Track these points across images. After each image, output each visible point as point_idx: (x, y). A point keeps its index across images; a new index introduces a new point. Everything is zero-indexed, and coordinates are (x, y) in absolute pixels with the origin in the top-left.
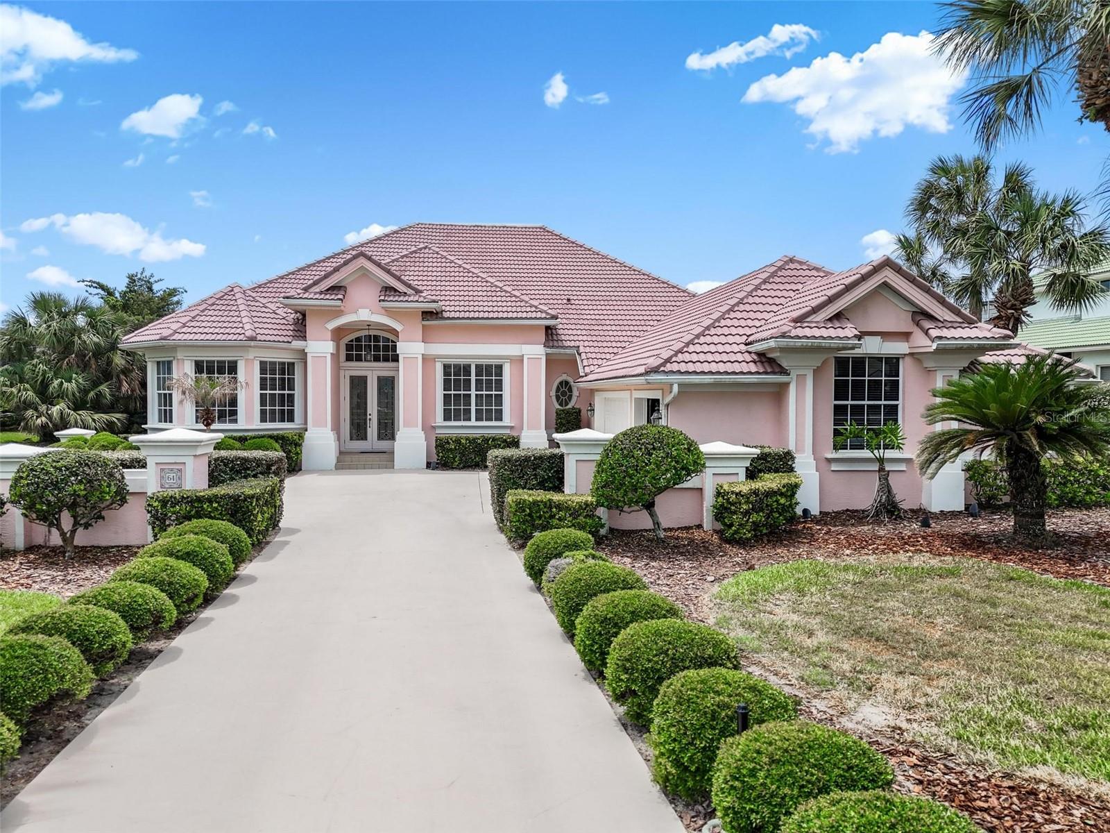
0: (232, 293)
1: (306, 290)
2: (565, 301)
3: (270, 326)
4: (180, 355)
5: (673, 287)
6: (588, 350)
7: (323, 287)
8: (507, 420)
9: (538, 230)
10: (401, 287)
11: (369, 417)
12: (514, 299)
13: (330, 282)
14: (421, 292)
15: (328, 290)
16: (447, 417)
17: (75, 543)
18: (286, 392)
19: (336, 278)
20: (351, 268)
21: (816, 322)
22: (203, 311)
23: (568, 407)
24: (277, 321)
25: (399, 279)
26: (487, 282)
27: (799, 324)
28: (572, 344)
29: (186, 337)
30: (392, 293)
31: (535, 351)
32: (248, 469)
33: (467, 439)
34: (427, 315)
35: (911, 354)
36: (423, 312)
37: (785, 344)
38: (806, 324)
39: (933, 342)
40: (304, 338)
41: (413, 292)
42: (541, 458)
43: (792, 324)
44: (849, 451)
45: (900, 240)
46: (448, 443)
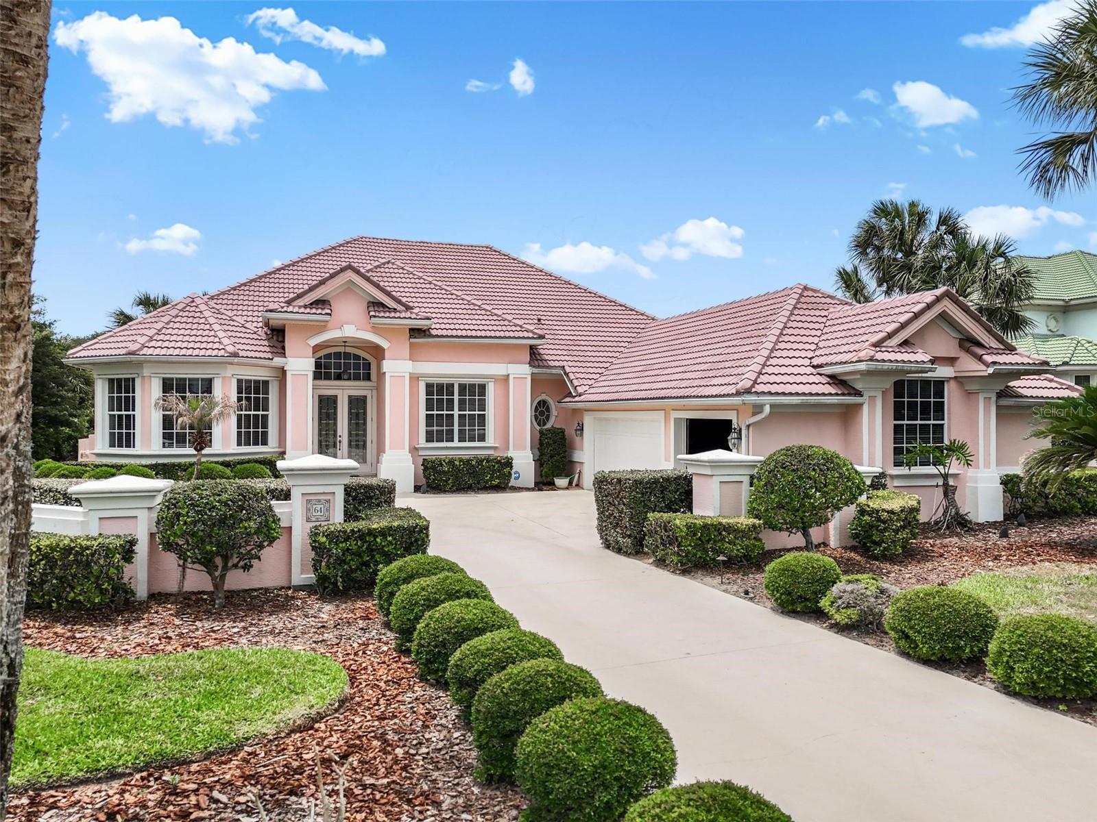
0: (194, 304)
1: (289, 303)
2: (536, 322)
3: (247, 341)
4: (146, 372)
5: (632, 310)
6: (574, 370)
7: (306, 300)
8: (491, 440)
9: (485, 249)
10: (389, 302)
11: (339, 439)
12: (495, 318)
13: (315, 295)
14: (412, 308)
15: (311, 304)
16: (429, 438)
17: (226, 587)
18: (261, 413)
19: (322, 291)
20: (339, 280)
21: (891, 347)
22: (167, 323)
23: (546, 427)
24: (247, 336)
25: (388, 294)
26: (463, 299)
27: (878, 349)
28: (557, 364)
29: (157, 351)
30: (382, 309)
31: (521, 371)
32: (371, 498)
33: (460, 461)
34: (416, 332)
35: (956, 378)
36: (410, 329)
37: (874, 367)
38: (883, 349)
39: (988, 367)
40: (283, 354)
41: (404, 309)
42: (667, 480)
43: (874, 349)
44: (918, 467)
45: (840, 272)
46: (441, 465)
